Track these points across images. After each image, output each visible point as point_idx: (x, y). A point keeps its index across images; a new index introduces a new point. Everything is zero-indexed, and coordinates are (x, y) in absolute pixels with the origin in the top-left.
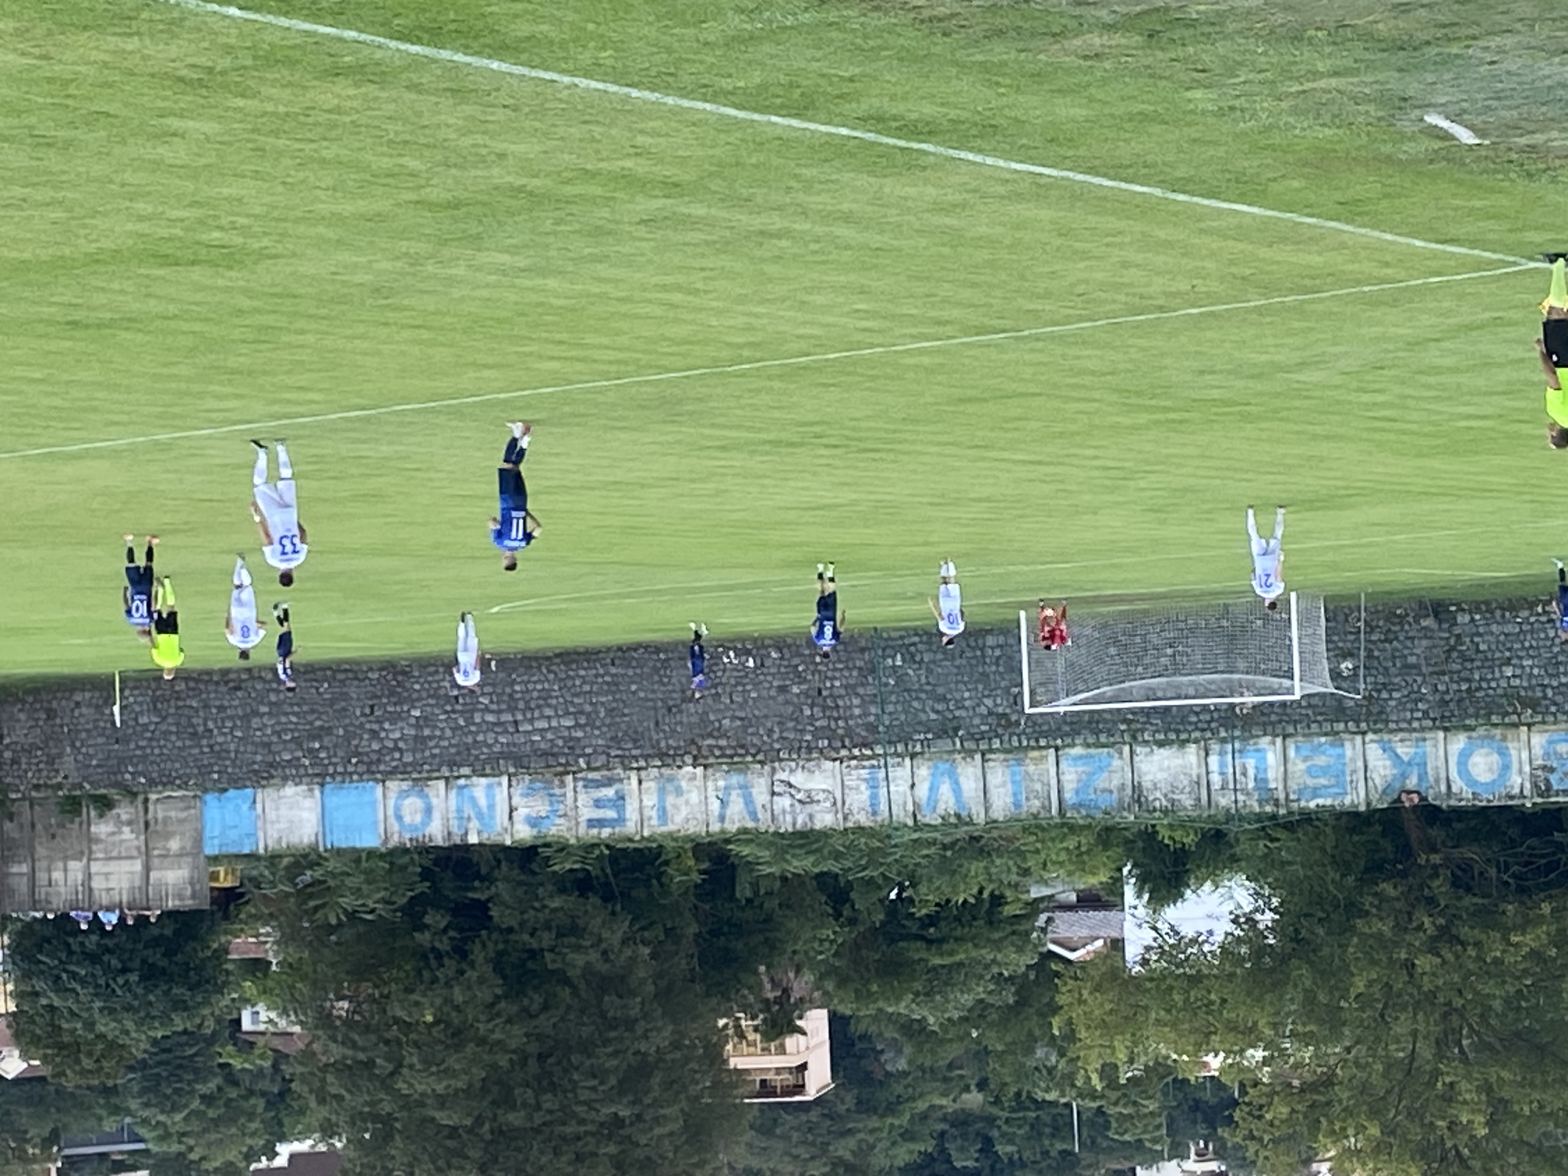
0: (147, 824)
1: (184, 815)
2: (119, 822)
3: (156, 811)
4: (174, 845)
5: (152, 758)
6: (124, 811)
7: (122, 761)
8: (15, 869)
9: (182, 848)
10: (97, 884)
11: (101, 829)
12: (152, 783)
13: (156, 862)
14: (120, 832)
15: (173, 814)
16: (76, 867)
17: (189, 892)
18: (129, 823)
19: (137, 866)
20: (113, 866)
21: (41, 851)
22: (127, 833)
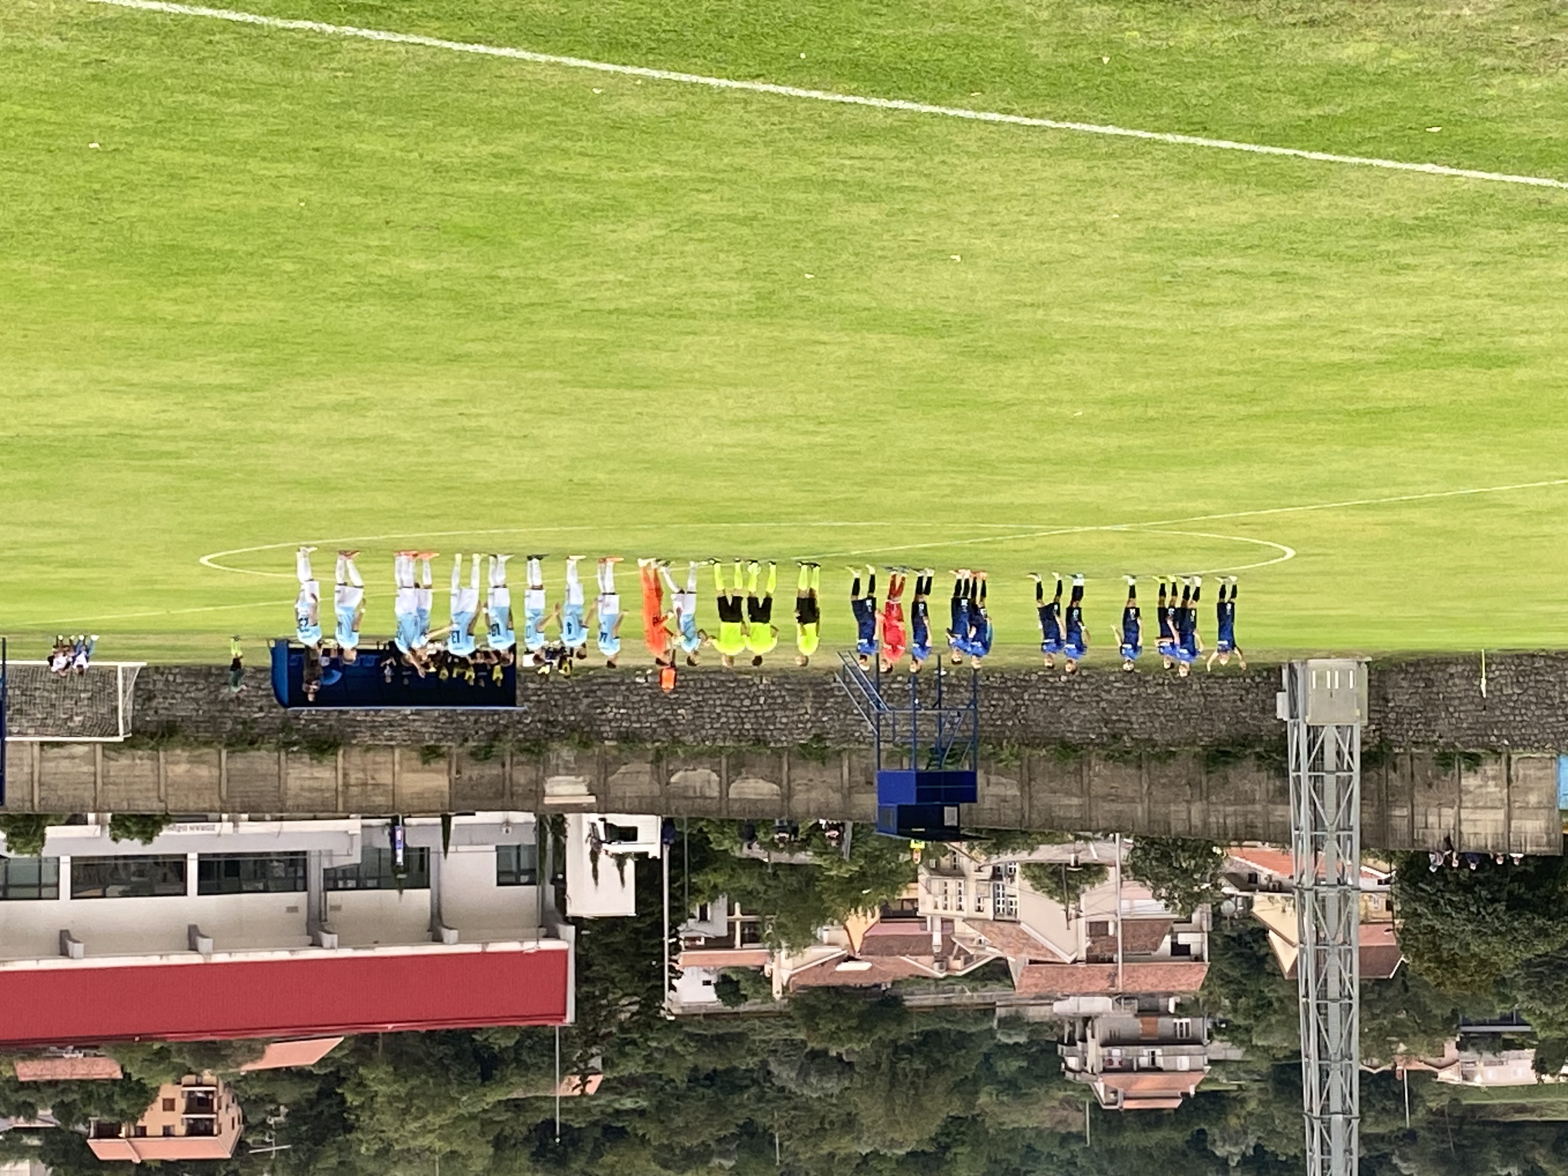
0: (1509, 780)
1: (1540, 774)
2: (1486, 778)
3: (1517, 770)
4: (1533, 799)
5: (1514, 724)
6: (1490, 768)
7: (1490, 726)
8: (1397, 812)
9: (1540, 802)
10: (1466, 828)
11: (1470, 781)
12: (1514, 745)
13: (1516, 813)
14: (1486, 786)
15: (1532, 772)
16: (1449, 814)
17: (1545, 840)
18: (1494, 778)
19: (1501, 815)
20: (1479, 815)
21: (1419, 798)
22: (1492, 787)
